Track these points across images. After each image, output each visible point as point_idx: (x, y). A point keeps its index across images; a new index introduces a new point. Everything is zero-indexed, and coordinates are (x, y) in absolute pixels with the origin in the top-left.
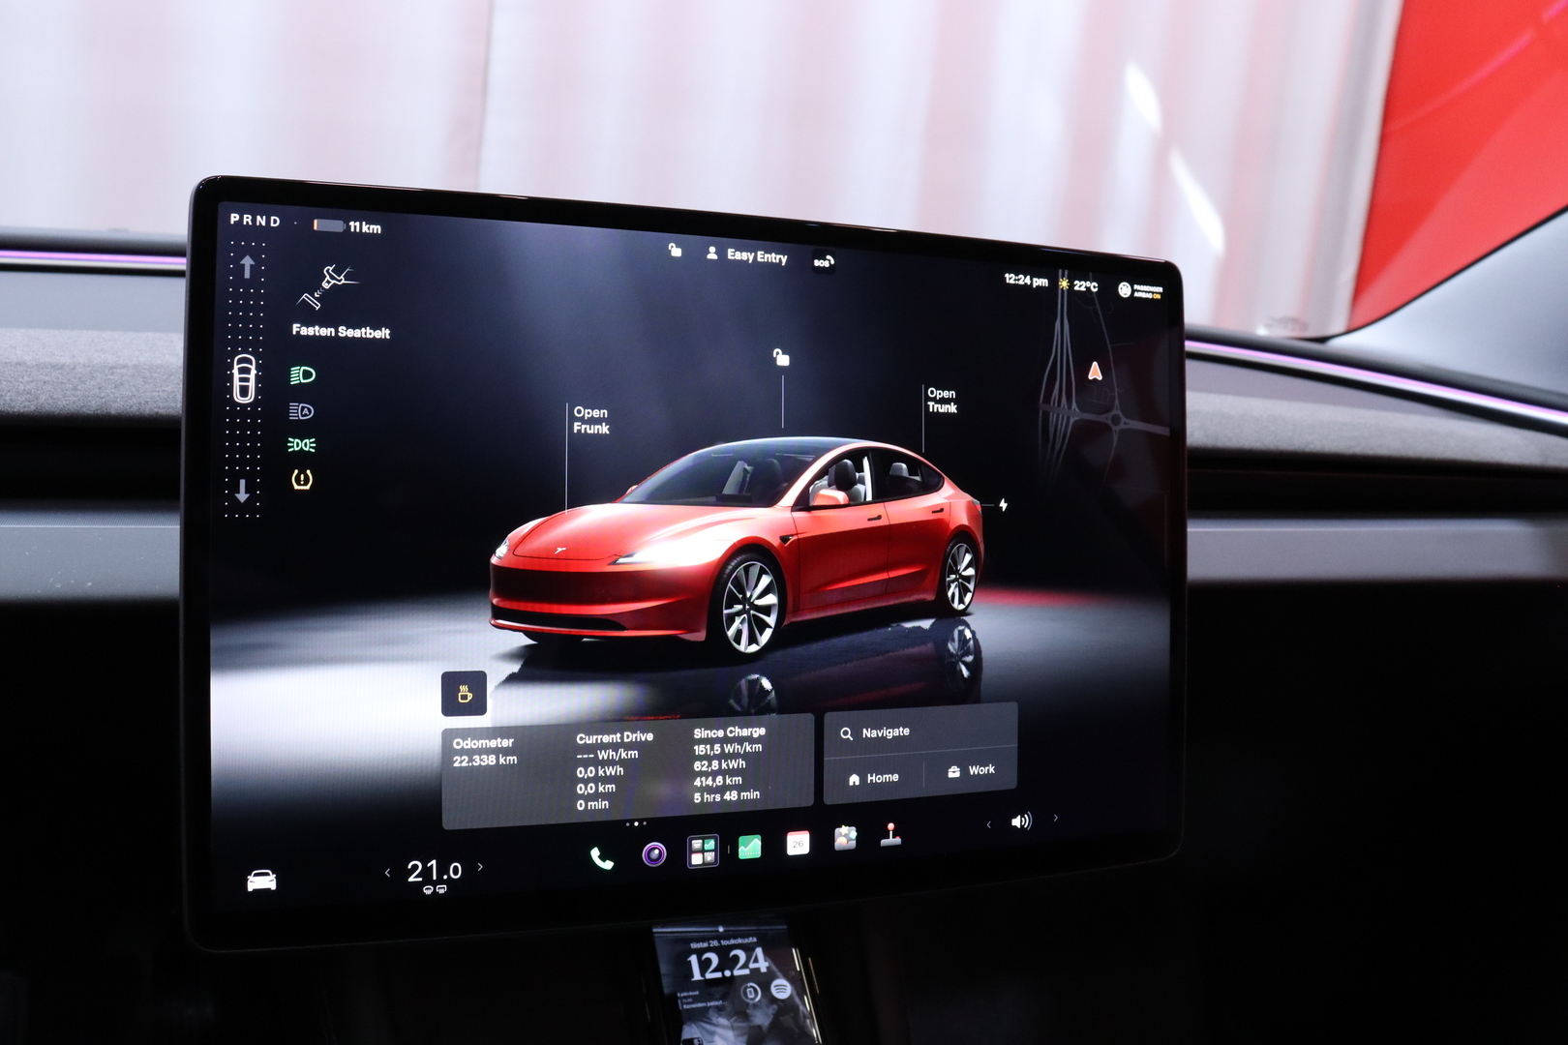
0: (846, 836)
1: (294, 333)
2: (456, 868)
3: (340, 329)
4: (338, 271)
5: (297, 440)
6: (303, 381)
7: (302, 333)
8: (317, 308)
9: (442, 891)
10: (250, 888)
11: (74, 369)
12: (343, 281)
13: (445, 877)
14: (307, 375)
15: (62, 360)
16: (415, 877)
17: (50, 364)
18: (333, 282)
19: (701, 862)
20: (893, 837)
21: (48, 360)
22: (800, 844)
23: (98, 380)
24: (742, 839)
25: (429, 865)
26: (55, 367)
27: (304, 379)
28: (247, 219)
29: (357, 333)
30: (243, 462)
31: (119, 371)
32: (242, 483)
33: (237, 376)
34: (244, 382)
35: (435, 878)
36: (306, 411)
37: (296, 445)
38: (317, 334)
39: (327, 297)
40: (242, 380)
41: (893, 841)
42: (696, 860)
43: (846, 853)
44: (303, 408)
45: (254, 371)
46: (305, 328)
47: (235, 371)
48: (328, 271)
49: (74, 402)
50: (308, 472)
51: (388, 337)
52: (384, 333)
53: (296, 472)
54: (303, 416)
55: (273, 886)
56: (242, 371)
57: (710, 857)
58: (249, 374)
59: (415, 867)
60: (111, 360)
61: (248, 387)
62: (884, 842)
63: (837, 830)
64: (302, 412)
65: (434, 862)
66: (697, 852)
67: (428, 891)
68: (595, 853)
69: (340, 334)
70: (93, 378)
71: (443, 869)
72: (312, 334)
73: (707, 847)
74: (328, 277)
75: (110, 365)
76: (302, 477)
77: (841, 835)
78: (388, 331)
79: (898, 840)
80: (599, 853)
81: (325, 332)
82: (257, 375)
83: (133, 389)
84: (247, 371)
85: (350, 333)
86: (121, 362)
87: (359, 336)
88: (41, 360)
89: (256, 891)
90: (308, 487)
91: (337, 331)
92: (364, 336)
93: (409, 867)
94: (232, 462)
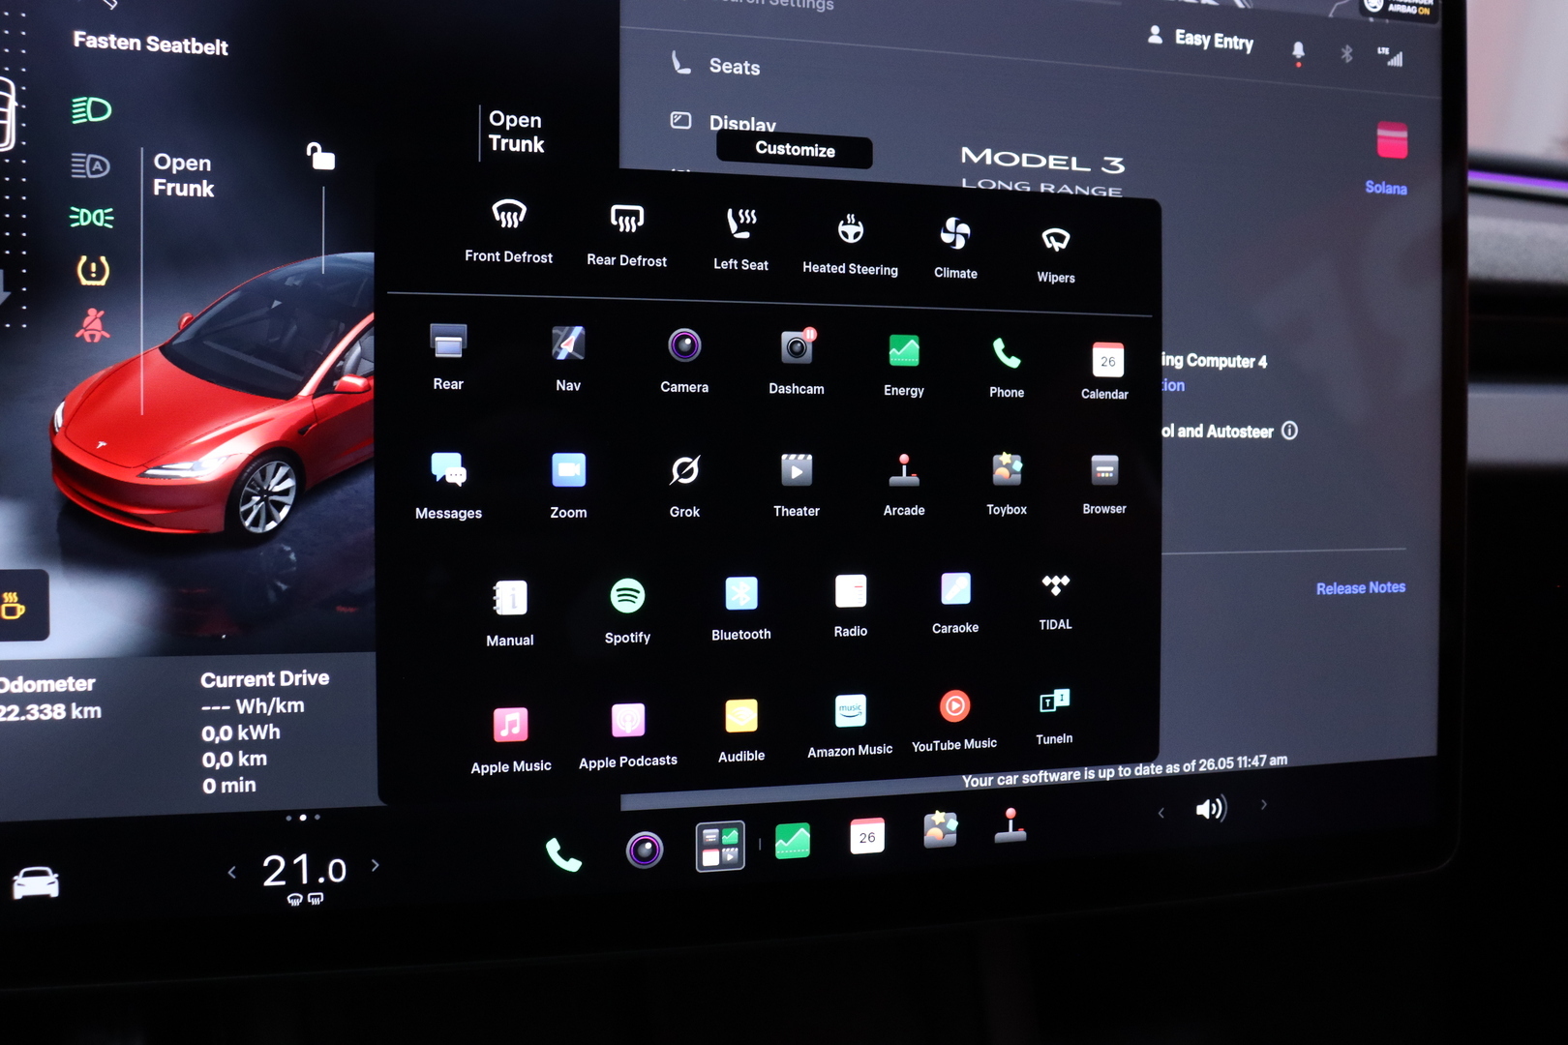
0: (942, 826)
2: (337, 866)
3: (149, 39)
5: (83, 211)
6: (92, 119)
7: (88, 45)
8: (113, 7)
9: (316, 902)
10: (19, 893)
13: (321, 880)
14: (98, 110)
16: (275, 880)
19: (716, 862)
20: (1015, 829)
22: (871, 837)
24: (780, 829)
25: (296, 861)
27: (94, 116)
29: (177, 47)
35: (305, 881)
36: (97, 166)
37: (84, 217)
38: (113, 47)
41: (1012, 835)
42: (710, 859)
43: (940, 852)
44: (93, 161)
45: (13, 103)
46: (94, 38)
50: (103, 259)
51: (225, 53)
52: (219, 48)
53: (84, 259)
54: (92, 173)
55: (55, 891)
57: (731, 855)
59: (275, 865)
62: (1000, 837)
63: (928, 818)
65: (303, 857)
66: (711, 846)
67: (294, 900)
68: (553, 847)
69: (149, 48)
71: (317, 868)
72: (106, 46)
73: (726, 840)
76: (93, 267)
77: (933, 825)
78: (225, 45)
79: (1021, 834)
80: (558, 848)
81: (125, 43)
82: (18, 109)
85: (165, 46)
87: (180, 51)
89: (26, 899)
90: (102, 283)
91: (144, 44)
92: (188, 51)
93: (266, 863)
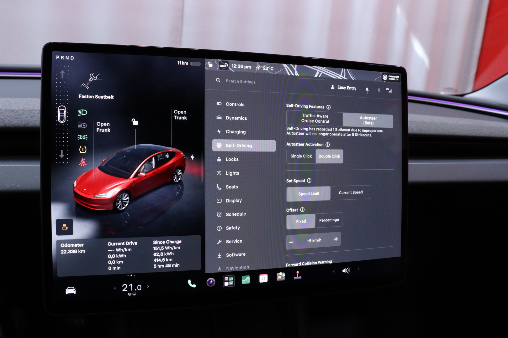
0: (281, 276)
1: (79, 98)
2: (139, 287)
4: (95, 75)
6: (83, 115)
7: (82, 98)
8: (88, 89)
9: (134, 295)
10: (67, 293)
11: (18, 111)
12: (97, 79)
13: (136, 290)
14: (84, 112)
15: (14, 108)
16: (125, 290)
17: (10, 110)
18: (93, 79)
19: (228, 285)
21: (9, 108)
22: (264, 279)
23: (26, 115)
24: (243, 277)
25: (130, 285)
26: (12, 111)
28: (62, 57)
29: (102, 97)
30: (62, 144)
31: (33, 112)
32: (62, 151)
33: (59, 113)
34: (62, 115)
35: (132, 290)
36: (84, 125)
37: (81, 137)
38: (88, 98)
39: (91, 84)
40: (61, 114)
41: (298, 277)
42: (226, 284)
43: (281, 282)
44: (83, 124)
45: (65, 112)
46: (83, 96)
47: (59, 111)
48: (91, 75)
49: (17, 123)
50: (85, 147)
52: (112, 97)
53: (81, 147)
54: (83, 127)
55: (75, 293)
56: (61, 111)
57: (231, 283)
58: (64, 112)
59: (125, 286)
60: (31, 108)
61: (63, 117)
62: (295, 278)
63: (278, 274)
64: (82, 126)
65: (131, 285)
66: (227, 281)
67: (129, 294)
68: (189, 282)
69: (96, 98)
70: (24, 114)
71: (135, 287)
72: (86, 98)
73: (230, 279)
74: (91, 77)
75: (30, 110)
76: (83, 148)
77: (279, 275)
79: (300, 277)
81: (90, 97)
82: (66, 113)
83: (37, 118)
84: (63, 111)
85: (99, 97)
86: (34, 109)
88: (7, 109)
90: (85, 152)
91: (95, 97)
92: (104, 98)
93: (123, 286)
94: (58, 144)
